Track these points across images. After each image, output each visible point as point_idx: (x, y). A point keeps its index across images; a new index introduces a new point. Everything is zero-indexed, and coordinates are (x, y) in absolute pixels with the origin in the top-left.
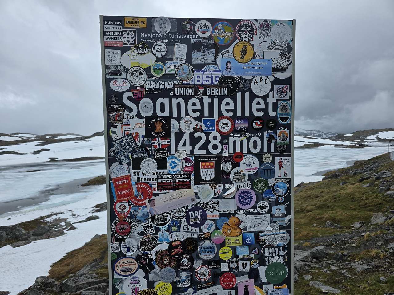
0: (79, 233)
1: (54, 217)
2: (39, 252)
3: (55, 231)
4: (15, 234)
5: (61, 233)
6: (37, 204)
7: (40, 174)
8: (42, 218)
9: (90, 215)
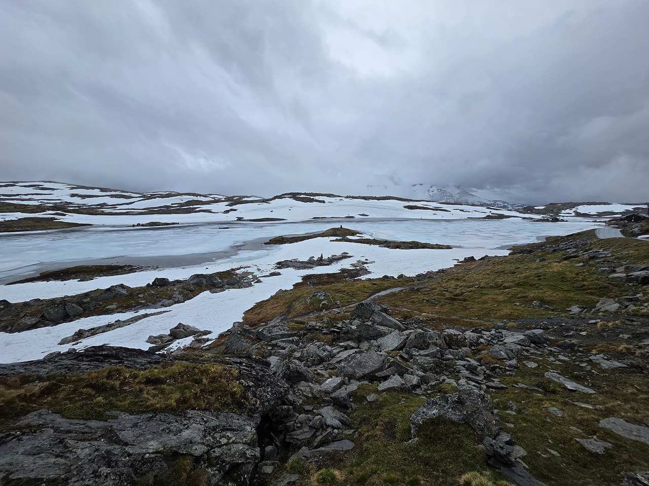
0: (265, 286)
1: (242, 270)
2: (232, 299)
3: (245, 282)
4: (212, 281)
5: (250, 285)
6: (228, 257)
7: (229, 231)
8: (233, 270)
9: (273, 271)
